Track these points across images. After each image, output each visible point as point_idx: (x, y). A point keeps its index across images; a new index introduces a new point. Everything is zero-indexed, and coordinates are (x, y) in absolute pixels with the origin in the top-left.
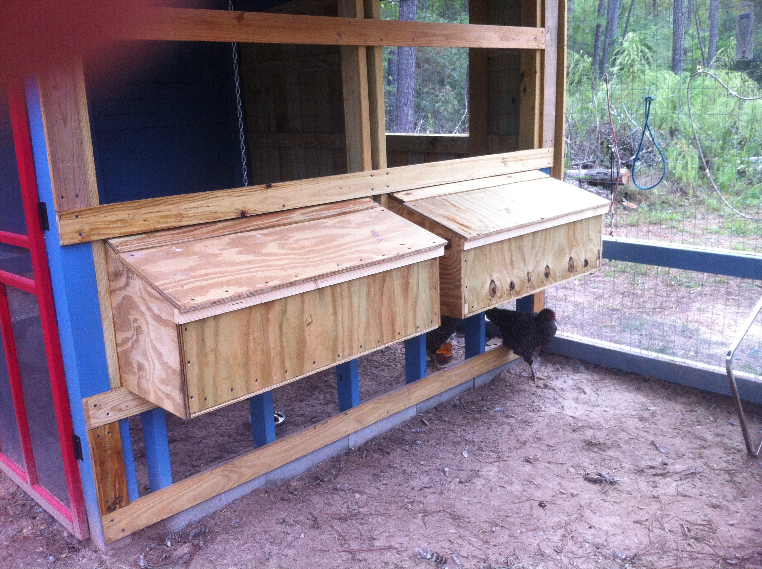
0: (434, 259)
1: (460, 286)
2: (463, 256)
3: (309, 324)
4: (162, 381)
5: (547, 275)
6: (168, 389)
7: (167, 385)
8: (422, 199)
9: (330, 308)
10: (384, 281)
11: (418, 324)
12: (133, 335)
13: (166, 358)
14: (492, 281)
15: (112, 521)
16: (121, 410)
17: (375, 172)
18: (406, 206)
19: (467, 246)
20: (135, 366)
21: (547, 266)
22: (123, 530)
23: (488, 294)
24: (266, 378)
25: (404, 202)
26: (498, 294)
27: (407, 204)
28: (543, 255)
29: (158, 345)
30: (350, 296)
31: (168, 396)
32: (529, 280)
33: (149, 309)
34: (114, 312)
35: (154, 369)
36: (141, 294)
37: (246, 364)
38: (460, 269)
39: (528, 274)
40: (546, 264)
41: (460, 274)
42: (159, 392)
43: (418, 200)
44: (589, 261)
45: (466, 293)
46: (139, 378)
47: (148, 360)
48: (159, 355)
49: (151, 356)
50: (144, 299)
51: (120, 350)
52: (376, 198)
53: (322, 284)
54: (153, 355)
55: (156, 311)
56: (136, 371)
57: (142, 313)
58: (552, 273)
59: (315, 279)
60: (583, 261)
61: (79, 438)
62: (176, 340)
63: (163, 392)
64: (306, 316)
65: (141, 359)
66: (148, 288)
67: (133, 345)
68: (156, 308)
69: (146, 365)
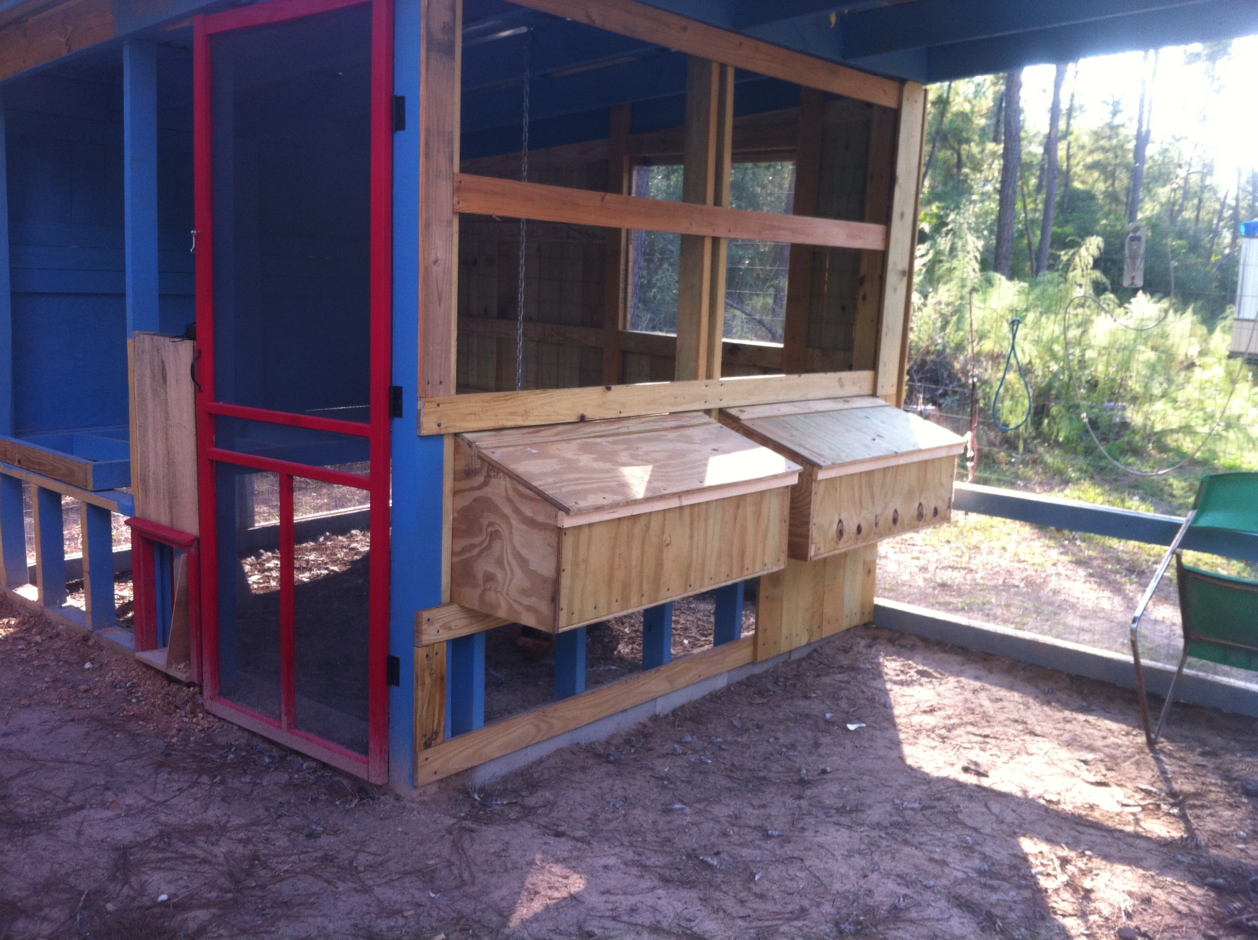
0: (787, 487)
1: (808, 523)
2: (814, 486)
3: (668, 545)
4: (523, 592)
5: (895, 521)
6: (532, 601)
7: (530, 596)
8: (759, 418)
9: (688, 530)
10: (738, 506)
11: (766, 561)
12: (484, 541)
13: (533, 566)
14: (840, 521)
15: (427, 759)
16: (450, 629)
17: (709, 382)
18: (744, 425)
19: (821, 475)
20: (480, 577)
21: (896, 511)
22: (435, 773)
23: (835, 536)
24: (625, 600)
25: (740, 420)
26: (845, 537)
27: (745, 423)
28: (893, 495)
29: (524, 552)
30: (707, 519)
31: (529, 608)
32: (876, 524)
33: (517, 511)
34: (456, 515)
35: (512, 579)
36: (507, 493)
37: (610, 581)
38: (810, 503)
39: (876, 517)
40: (895, 507)
41: (809, 508)
42: (514, 604)
43: (754, 419)
44: (939, 510)
45: (814, 532)
46: (485, 590)
47: (504, 569)
48: (523, 562)
49: (509, 564)
50: (510, 500)
51: (456, 559)
52: (708, 412)
53: (686, 501)
54: (514, 564)
55: (528, 512)
56: (481, 583)
57: (505, 517)
58: (900, 521)
59: (679, 495)
60: (932, 509)
61: (398, 659)
62: (555, 544)
63: (521, 604)
64: (666, 536)
65: (491, 569)
66: (521, 488)
67: (480, 554)
68: (527, 511)
69: (500, 576)
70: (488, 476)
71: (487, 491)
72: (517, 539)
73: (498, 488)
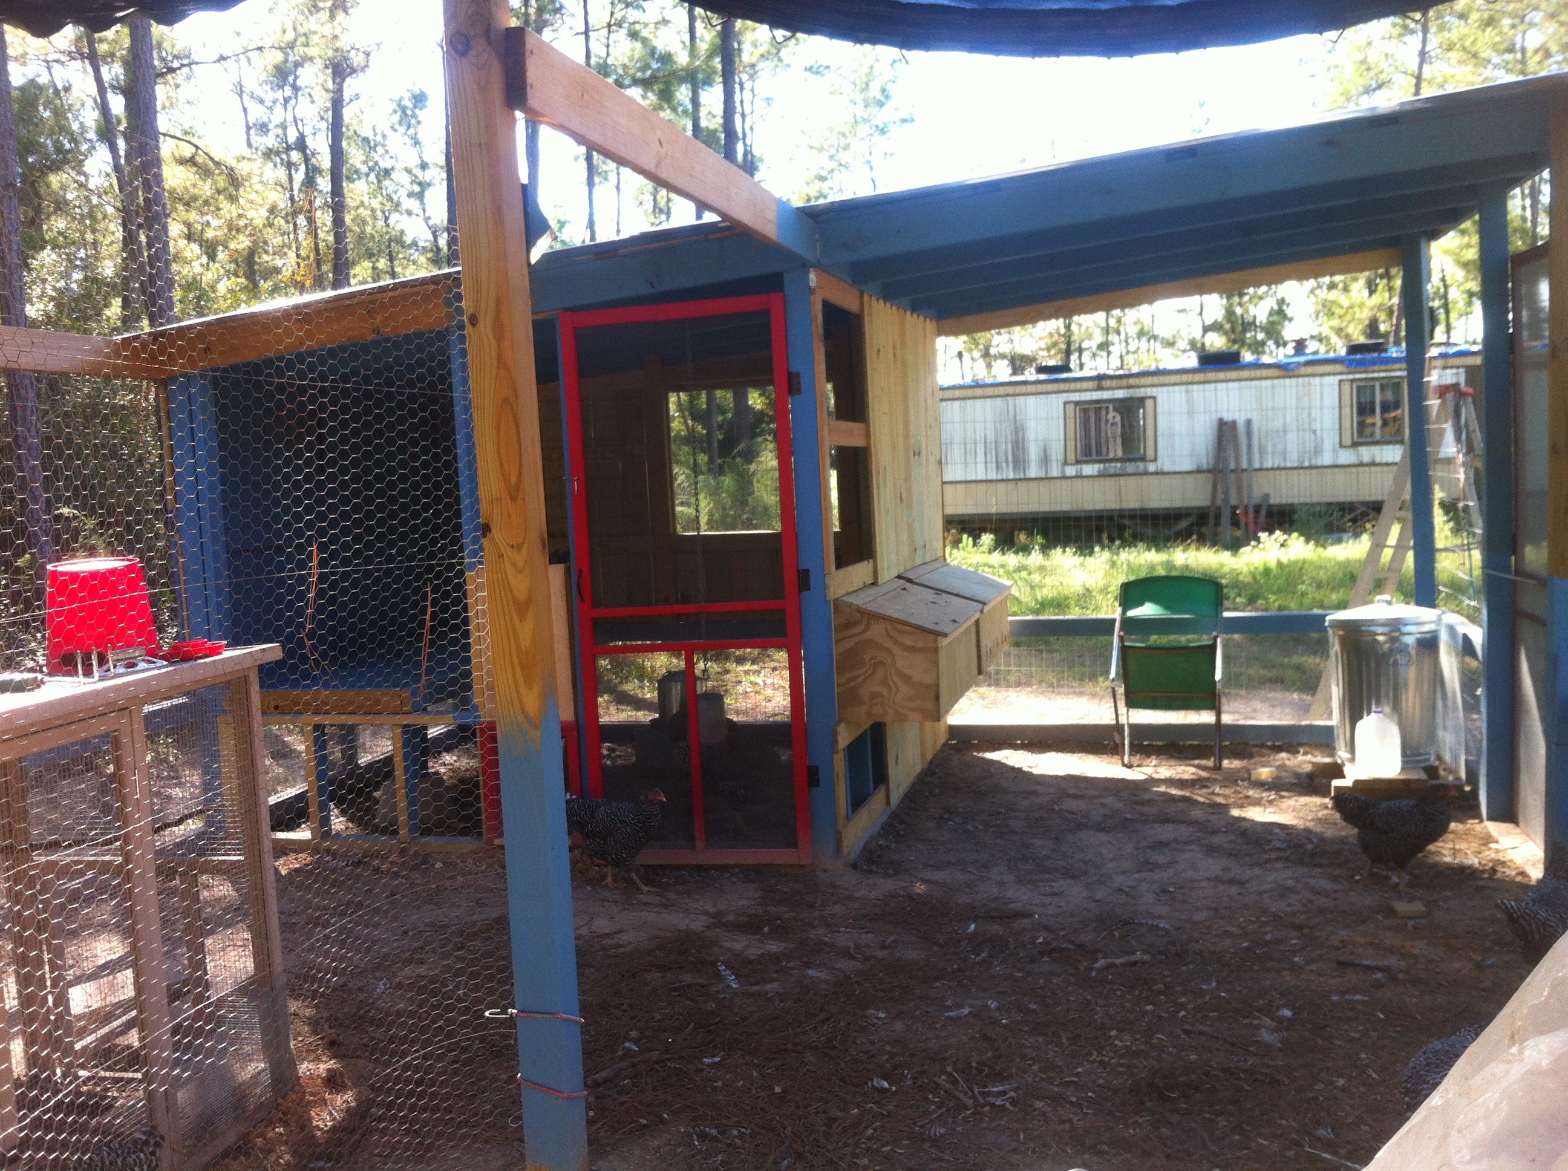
4: (909, 699)
6: (917, 703)
7: (916, 700)
12: (867, 671)
13: (917, 680)
20: (866, 697)
22: (847, 847)
29: (908, 671)
31: (914, 710)
34: (839, 657)
35: (897, 692)
36: (886, 632)
42: (900, 709)
46: (871, 706)
47: (889, 687)
48: (907, 679)
49: (894, 682)
51: (840, 689)
54: (898, 681)
55: (910, 643)
56: (867, 701)
57: (887, 649)
61: (817, 767)
62: (932, 660)
63: (907, 708)
65: (877, 688)
66: (899, 626)
67: (865, 679)
68: (908, 641)
69: (884, 691)
70: (869, 624)
71: (868, 635)
72: (900, 664)
73: (877, 631)
